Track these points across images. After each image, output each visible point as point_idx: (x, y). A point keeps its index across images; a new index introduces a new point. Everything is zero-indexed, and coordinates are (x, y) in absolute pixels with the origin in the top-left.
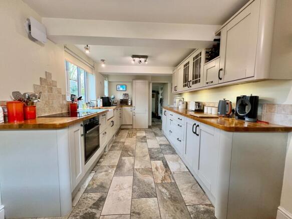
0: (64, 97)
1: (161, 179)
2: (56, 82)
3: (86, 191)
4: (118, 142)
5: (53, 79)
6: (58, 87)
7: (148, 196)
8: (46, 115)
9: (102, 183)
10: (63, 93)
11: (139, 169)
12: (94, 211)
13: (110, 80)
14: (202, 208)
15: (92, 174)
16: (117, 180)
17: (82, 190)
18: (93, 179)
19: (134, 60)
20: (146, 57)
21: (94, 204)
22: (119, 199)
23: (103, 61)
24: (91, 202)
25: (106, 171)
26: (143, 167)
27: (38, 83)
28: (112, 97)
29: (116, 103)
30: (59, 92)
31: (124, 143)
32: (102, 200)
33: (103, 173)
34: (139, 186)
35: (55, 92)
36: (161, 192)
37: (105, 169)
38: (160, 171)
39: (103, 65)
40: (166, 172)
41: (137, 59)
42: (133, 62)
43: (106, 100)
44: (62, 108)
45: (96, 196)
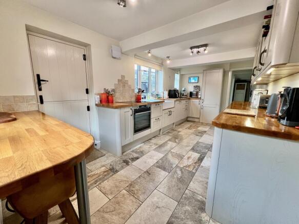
0: (133, 90)
1: (185, 165)
2: (128, 81)
3: (133, 151)
4: (176, 130)
5: (126, 79)
6: (129, 84)
7: (164, 169)
8: (121, 101)
9: (143, 151)
10: (132, 88)
11: (173, 152)
12: (130, 161)
13: (181, 73)
14: (200, 198)
15: (142, 144)
16: (153, 152)
17: (131, 150)
18: (140, 147)
19: (192, 52)
20: (206, 45)
21: (132, 158)
22: (145, 162)
23: (168, 57)
24: (131, 157)
25: (151, 146)
26: (178, 153)
27: (117, 83)
28: (183, 89)
29: (186, 96)
30: (130, 87)
31: (179, 132)
32: (137, 158)
33: (148, 146)
34: (163, 162)
35: (127, 88)
36: (176, 172)
37: (151, 144)
38: (190, 160)
39: (168, 62)
40: (196, 163)
41: (195, 50)
42: (191, 54)
43: (173, 93)
44: (131, 98)
45: (135, 155)
